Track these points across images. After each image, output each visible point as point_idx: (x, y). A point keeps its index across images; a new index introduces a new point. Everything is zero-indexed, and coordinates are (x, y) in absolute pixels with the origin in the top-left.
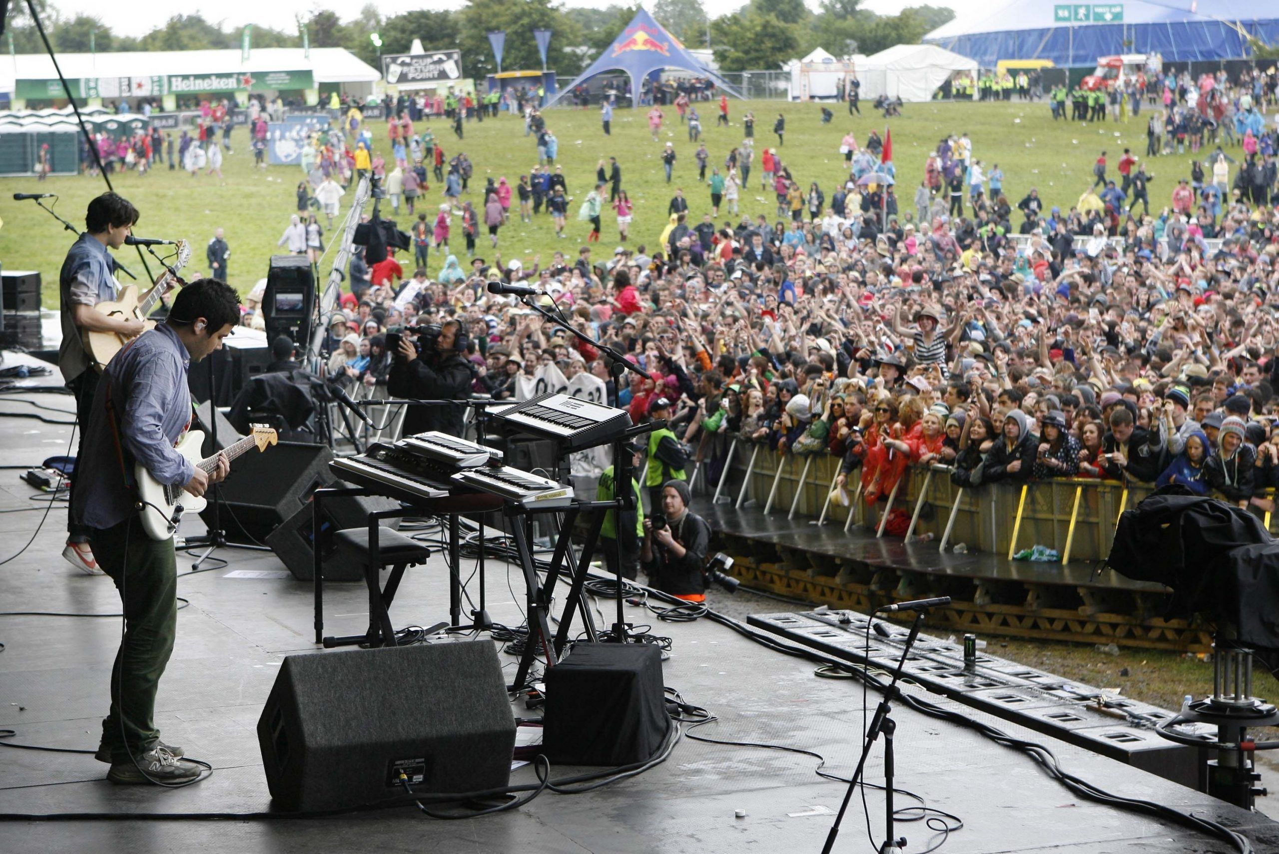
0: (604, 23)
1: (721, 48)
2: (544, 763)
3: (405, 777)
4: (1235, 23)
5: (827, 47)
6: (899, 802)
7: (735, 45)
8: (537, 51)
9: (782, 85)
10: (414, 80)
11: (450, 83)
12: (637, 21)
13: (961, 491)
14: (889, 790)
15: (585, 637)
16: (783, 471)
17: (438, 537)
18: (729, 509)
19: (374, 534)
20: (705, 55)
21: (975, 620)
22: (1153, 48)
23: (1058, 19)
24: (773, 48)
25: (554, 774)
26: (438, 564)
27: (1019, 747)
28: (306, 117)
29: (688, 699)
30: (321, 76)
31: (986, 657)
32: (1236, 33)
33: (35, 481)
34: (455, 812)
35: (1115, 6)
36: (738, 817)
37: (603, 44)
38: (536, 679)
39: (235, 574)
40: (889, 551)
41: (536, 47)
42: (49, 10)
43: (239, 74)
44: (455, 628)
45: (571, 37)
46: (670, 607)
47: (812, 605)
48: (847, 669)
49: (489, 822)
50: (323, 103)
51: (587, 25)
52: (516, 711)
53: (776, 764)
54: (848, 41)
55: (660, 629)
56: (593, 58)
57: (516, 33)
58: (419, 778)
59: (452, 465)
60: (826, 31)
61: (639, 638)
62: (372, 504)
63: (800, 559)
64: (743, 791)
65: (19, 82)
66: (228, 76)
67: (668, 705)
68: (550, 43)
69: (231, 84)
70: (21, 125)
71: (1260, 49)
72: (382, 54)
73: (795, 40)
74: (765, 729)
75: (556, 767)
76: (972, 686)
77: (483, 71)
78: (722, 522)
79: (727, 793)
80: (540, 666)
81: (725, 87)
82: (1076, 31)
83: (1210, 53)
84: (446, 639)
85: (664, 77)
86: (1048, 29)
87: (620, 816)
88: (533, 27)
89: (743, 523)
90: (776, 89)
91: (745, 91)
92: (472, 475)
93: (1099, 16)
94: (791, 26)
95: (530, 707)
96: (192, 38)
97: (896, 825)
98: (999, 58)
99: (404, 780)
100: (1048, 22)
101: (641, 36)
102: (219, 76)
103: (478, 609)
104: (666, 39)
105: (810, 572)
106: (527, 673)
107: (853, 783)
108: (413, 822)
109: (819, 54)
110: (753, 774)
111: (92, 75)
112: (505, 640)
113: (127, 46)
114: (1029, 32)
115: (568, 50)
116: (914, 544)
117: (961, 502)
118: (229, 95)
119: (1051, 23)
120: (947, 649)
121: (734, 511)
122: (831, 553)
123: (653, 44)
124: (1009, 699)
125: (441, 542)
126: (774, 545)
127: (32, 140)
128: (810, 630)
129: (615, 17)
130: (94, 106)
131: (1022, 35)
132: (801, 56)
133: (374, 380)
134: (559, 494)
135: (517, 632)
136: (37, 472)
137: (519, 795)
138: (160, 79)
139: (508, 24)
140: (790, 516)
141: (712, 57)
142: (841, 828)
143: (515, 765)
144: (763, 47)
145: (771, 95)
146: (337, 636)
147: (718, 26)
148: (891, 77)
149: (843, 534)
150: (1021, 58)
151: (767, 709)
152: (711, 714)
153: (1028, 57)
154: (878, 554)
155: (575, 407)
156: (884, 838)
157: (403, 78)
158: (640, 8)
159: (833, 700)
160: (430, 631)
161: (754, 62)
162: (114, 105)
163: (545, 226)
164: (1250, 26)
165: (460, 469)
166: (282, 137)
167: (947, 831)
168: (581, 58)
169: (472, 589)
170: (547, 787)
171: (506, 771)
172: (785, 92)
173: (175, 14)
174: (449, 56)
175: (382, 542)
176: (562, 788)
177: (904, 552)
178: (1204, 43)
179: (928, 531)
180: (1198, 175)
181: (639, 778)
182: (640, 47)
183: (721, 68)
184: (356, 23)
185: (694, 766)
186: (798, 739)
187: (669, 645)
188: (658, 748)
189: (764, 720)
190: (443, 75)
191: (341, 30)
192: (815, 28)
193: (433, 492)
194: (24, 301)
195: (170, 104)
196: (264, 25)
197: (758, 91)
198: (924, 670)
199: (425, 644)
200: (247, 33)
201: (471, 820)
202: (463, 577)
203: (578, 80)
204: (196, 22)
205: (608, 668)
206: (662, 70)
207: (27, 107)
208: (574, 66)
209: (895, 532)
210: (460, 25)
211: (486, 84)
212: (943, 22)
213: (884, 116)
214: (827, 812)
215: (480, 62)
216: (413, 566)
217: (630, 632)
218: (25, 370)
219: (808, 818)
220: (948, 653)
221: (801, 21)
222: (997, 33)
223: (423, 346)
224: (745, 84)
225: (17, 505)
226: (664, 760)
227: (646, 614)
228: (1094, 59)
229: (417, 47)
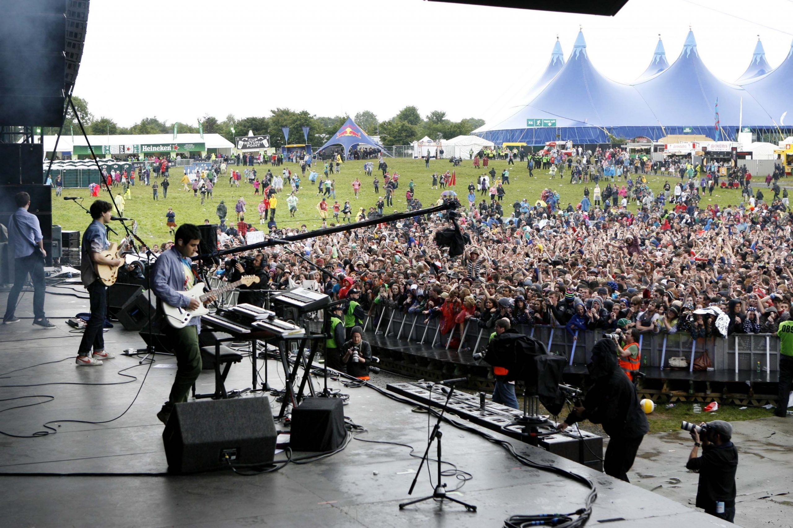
0: (333, 124)
1: (383, 135)
2: (290, 451)
3: (227, 457)
4: (603, 128)
5: (429, 137)
6: (444, 467)
7: (390, 134)
8: (304, 136)
9: (410, 152)
10: (249, 148)
11: (265, 149)
12: (347, 123)
13: (482, 330)
14: (439, 462)
15: (310, 394)
16: (405, 320)
17: (248, 350)
18: (382, 337)
19: (218, 349)
20: (377, 139)
21: (488, 386)
22: (568, 139)
23: (528, 125)
24: (406, 136)
25: (294, 456)
26: (247, 362)
27: (498, 443)
28: (201, 163)
29: (356, 422)
30: (208, 146)
31: (490, 402)
32: (604, 132)
33: (72, 324)
34: (250, 473)
35: (553, 120)
36: (375, 474)
37: (332, 133)
38: (289, 413)
39: (158, 366)
40: (451, 355)
41: (303, 134)
42: (89, 116)
43: (172, 144)
44: (254, 390)
45: (318, 130)
46: (350, 381)
47: (417, 379)
48: (426, 408)
49: (265, 477)
50: (209, 157)
51: (326, 125)
52: (278, 427)
53: (392, 451)
54: (439, 133)
55: (344, 391)
56: (328, 139)
57: (294, 128)
58: (233, 457)
59: (252, 318)
60: (429, 129)
61: (335, 395)
62: (219, 335)
63: (412, 359)
64: (378, 463)
65: (75, 147)
66: (167, 145)
67: (346, 425)
68: (309, 132)
69: (169, 149)
70: (76, 166)
71: (614, 139)
72: (235, 136)
73: (416, 132)
74: (389, 436)
75: (296, 453)
76: (483, 415)
77: (280, 144)
78: (379, 343)
79: (370, 463)
80: (291, 407)
81: (385, 152)
82: (536, 130)
83: (592, 141)
84: (249, 395)
85: (359, 147)
86: (525, 129)
87: (324, 474)
88: (302, 125)
89: (388, 343)
90: (407, 153)
91: (394, 154)
92: (261, 323)
93: (546, 124)
94: (414, 126)
95: (285, 425)
96: (152, 128)
97: (442, 477)
98: (503, 142)
99: (227, 459)
100: (524, 126)
101: (349, 130)
102: (164, 145)
103: (264, 382)
104: (360, 131)
105: (416, 365)
106: (284, 410)
107: (424, 459)
108: (231, 477)
109: (426, 139)
110: (382, 455)
111: (107, 144)
112: (276, 396)
113: (123, 132)
114: (517, 130)
115: (317, 135)
116: (462, 352)
117: (483, 334)
118: (167, 154)
119: (526, 127)
120: (473, 399)
121: (384, 338)
122: (426, 356)
123: (354, 133)
124: (499, 421)
125: (249, 352)
126: (401, 352)
127: (80, 173)
128: (414, 390)
129: (338, 121)
130: (108, 157)
131: (513, 131)
132: (418, 140)
133: (227, 279)
134: (298, 332)
135: (281, 392)
136: (73, 320)
137: (278, 465)
138: (137, 146)
139: (291, 124)
140: (408, 340)
141: (380, 139)
142: (418, 479)
143: (277, 451)
144: (402, 135)
145: (405, 156)
146: (202, 394)
147: (382, 125)
148: (457, 149)
149: (431, 348)
150: (513, 142)
151: (390, 426)
152: (365, 429)
153: (516, 142)
154: (446, 356)
155: (306, 293)
156: (437, 484)
157: (244, 147)
158: (348, 117)
159: (419, 422)
160: (243, 392)
161: (398, 141)
162: (117, 158)
163: (305, 212)
164: (609, 129)
165: (256, 320)
166: (191, 172)
167: (465, 480)
168: (323, 139)
169: (262, 373)
170: (291, 461)
171: (273, 454)
172: (412, 154)
173: (145, 118)
174: (265, 138)
175: (222, 353)
176: (298, 462)
177: (457, 356)
178: (591, 136)
179: (467, 347)
180: (587, 193)
181: (332, 457)
182: (348, 134)
183: (383, 144)
184: (224, 123)
185: (356, 452)
186: (403, 439)
187: (348, 398)
188: (341, 443)
189: (388, 431)
190: (262, 146)
191: (218, 125)
192: (425, 127)
193: (244, 330)
194: (72, 244)
195: (141, 157)
196: (184, 123)
197: (400, 154)
198: (463, 408)
199: (240, 398)
200: (176, 126)
201: (257, 476)
202: (258, 368)
203: (321, 149)
204: (154, 122)
205: (319, 408)
206: (358, 145)
207: (78, 159)
208: (319, 143)
209: (454, 347)
210: (270, 124)
211: (281, 150)
212: (480, 126)
213: (454, 166)
214: (413, 472)
215: (278, 140)
216: (235, 363)
217: (331, 392)
218: (71, 274)
219: (405, 475)
220: (473, 401)
221: (418, 124)
222: (502, 130)
223: (247, 265)
224: (394, 151)
225: (64, 334)
226: (343, 449)
227: (339, 385)
228: (544, 143)
229: (251, 134)
